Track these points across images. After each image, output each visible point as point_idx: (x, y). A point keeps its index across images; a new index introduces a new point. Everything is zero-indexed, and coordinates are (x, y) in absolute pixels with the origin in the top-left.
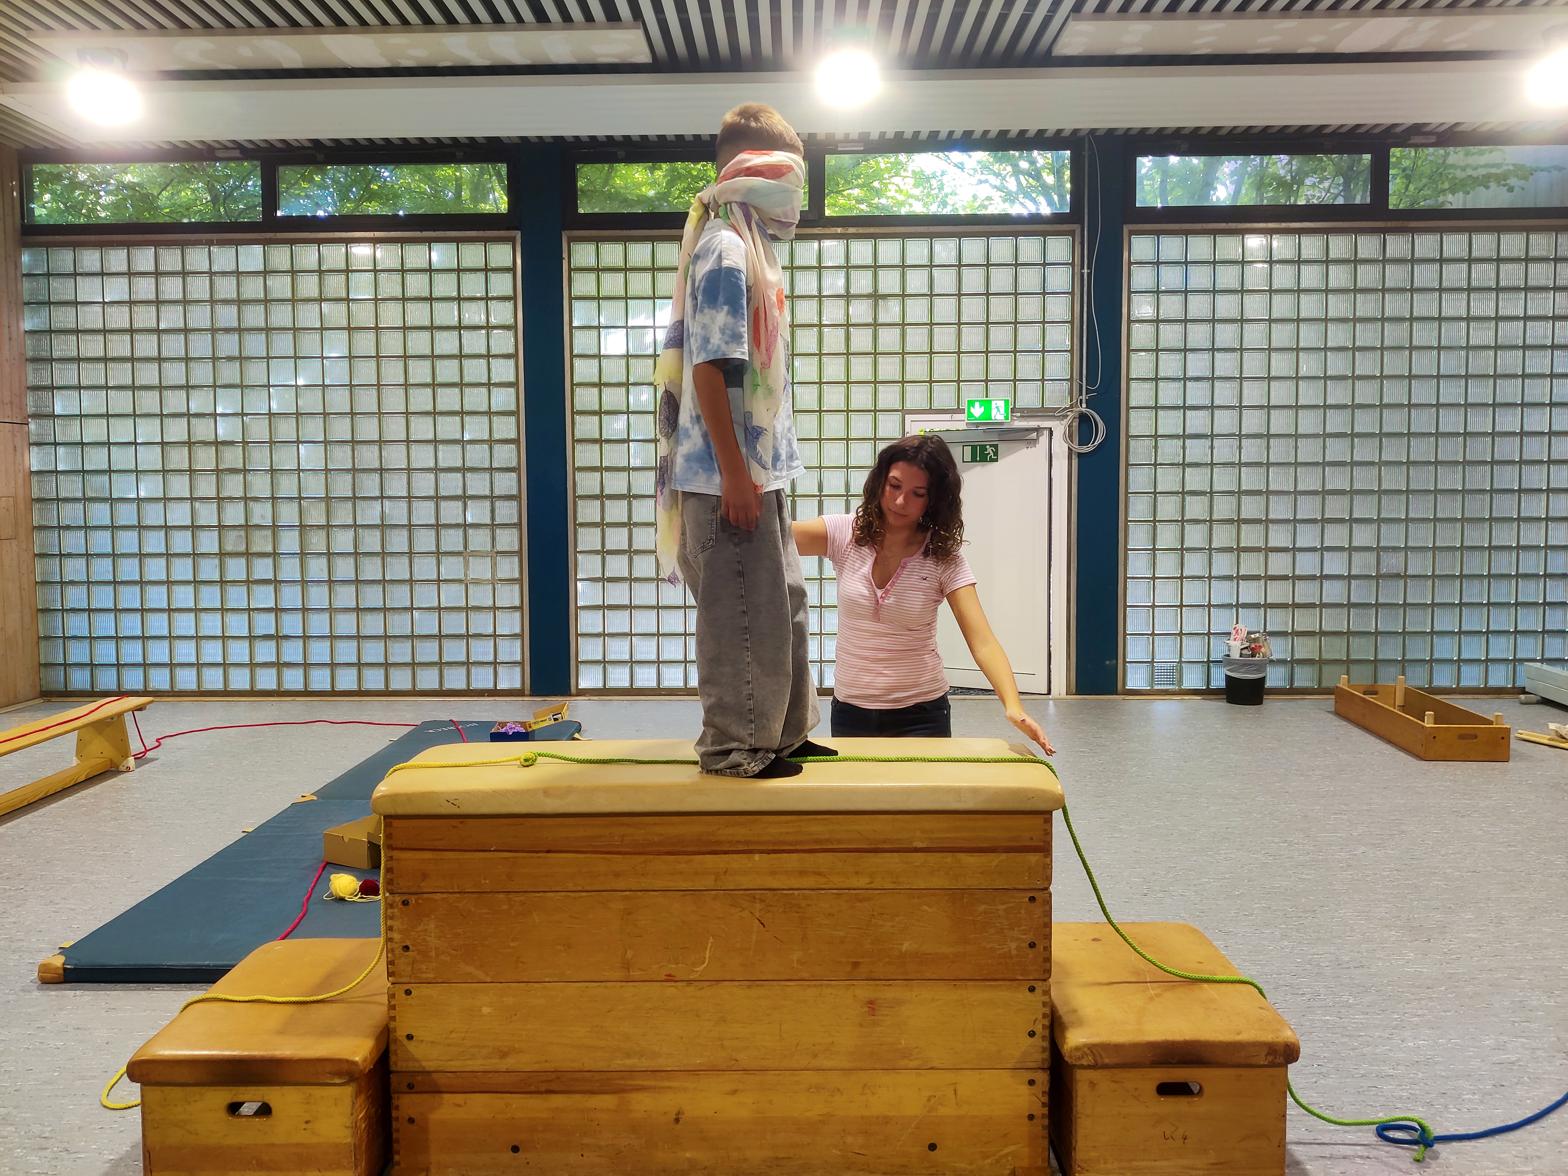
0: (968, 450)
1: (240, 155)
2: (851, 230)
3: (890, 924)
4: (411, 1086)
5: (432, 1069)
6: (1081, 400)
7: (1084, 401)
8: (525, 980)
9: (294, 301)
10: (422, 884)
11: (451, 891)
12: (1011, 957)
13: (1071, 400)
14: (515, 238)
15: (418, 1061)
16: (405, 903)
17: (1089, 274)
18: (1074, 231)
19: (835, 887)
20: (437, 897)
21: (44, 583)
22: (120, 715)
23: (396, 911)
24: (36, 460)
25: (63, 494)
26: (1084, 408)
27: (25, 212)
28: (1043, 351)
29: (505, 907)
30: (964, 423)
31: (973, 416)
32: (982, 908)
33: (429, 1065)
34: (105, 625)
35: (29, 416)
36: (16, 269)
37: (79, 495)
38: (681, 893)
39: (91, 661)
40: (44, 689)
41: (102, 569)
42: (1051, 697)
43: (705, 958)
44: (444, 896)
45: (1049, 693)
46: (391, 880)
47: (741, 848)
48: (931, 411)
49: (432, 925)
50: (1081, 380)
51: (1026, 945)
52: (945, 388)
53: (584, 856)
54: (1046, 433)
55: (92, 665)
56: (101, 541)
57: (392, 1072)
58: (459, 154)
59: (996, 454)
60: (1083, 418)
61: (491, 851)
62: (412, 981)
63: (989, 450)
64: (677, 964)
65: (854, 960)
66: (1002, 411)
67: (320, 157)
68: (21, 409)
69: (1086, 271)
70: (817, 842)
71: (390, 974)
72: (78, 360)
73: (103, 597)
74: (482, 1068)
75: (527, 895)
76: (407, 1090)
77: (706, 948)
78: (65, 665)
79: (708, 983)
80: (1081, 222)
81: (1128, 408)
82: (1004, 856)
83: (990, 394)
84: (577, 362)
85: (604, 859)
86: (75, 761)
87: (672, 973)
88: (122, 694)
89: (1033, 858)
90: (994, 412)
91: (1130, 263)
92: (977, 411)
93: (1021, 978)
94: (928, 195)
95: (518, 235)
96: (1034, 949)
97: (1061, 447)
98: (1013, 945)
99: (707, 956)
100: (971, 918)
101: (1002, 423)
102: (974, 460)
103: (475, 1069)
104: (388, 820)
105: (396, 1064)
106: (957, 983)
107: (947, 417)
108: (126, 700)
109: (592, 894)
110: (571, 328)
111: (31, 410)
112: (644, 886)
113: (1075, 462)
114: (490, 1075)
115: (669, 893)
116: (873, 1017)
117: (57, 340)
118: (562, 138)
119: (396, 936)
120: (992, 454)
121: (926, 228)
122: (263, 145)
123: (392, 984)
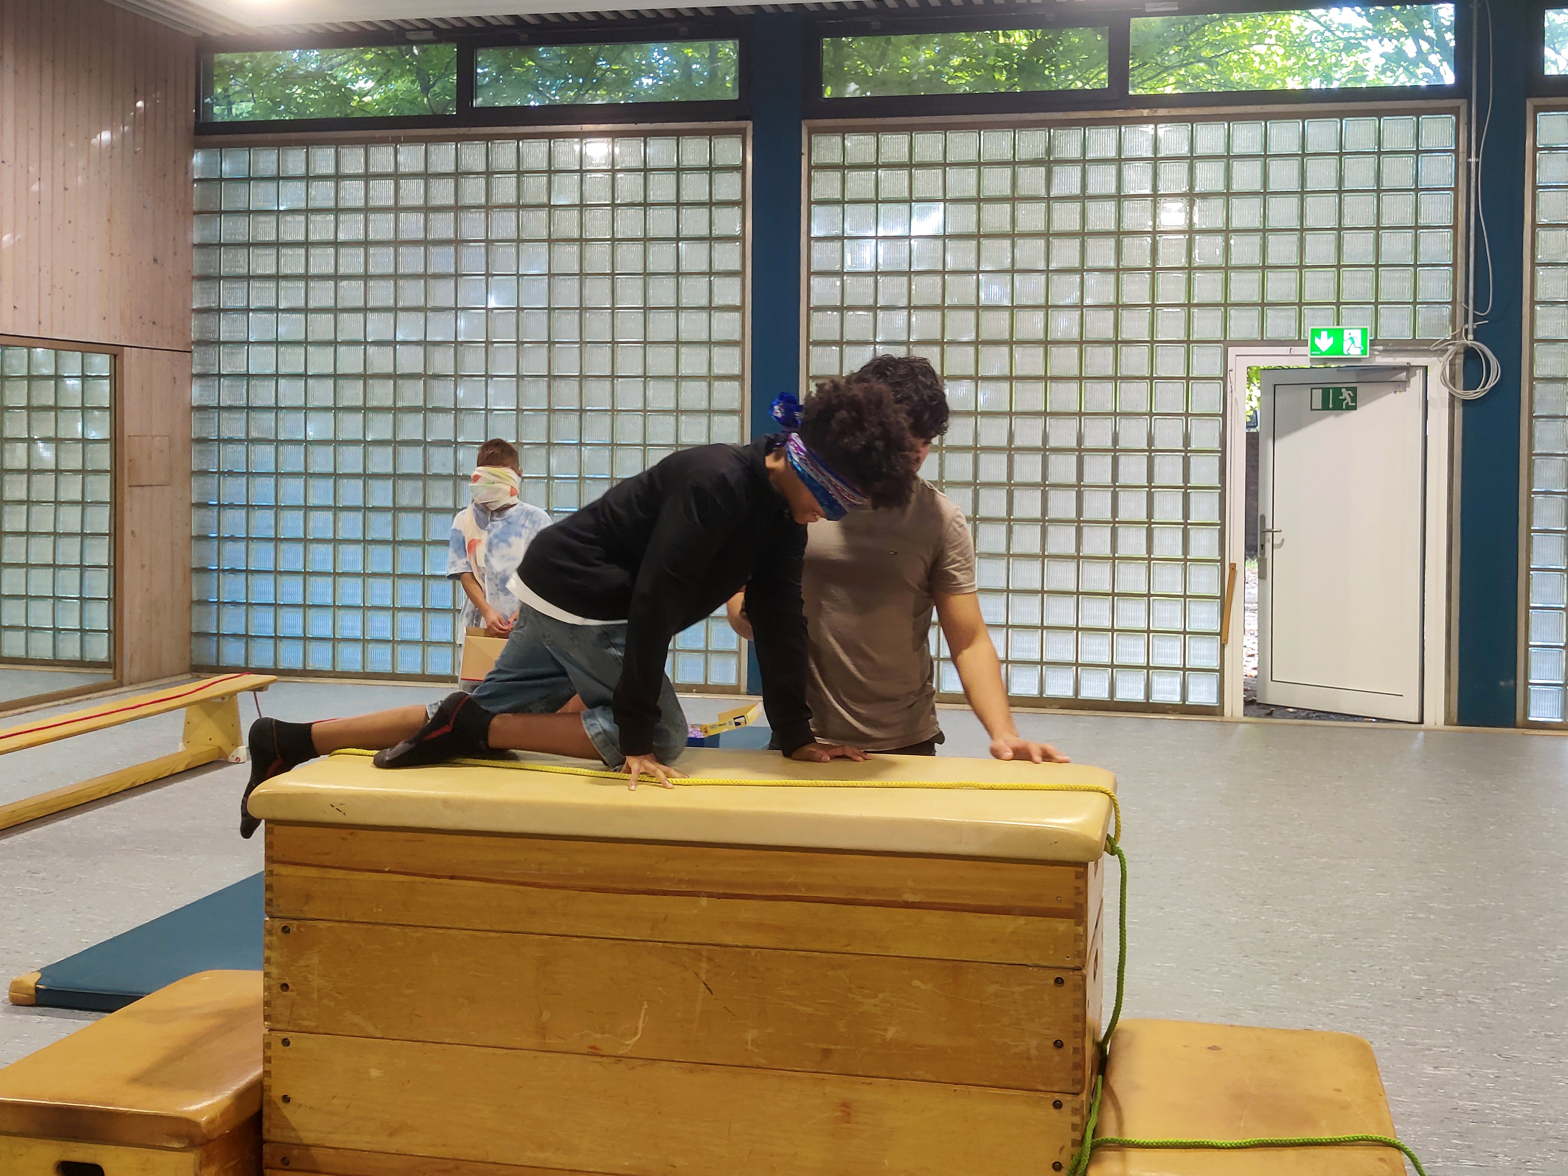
0: (1318, 394)
1: (434, 38)
2: (1162, 112)
3: (873, 1001)
4: (285, 1161)
5: (311, 1142)
6: (1467, 330)
7: (1470, 331)
8: (421, 1038)
9: (488, 208)
10: (306, 908)
11: (337, 918)
12: (1029, 1059)
13: (1454, 330)
14: (745, 129)
15: (294, 1130)
16: (286, 930)
17: (1477, 163)
18: (1458, 108)
19: (800, 947)
20: (321, 925)
21: (203, 538)
22: (233, 694)
23: (274, 939)
24: (197, 393)
25: (225, 434)
26: (1470, 341)
27: (201, 110)
28: (1415, 266)
29: (399, 943)
30: (1307, 359)
31: (1319, 350)
32: (993, 988)
33: (308, 1137)
34: (263, 589)
35: (193, 343)
36: (186, 174)
37: (242, 436)
38: (612, 942)
39: (247, 631)
40: (194, 663)
41: (263, 522)
42: (1422, 726)
43: (637, 1028)
44: (329, 924)
45: (1421, 722)
46: (271, 900)
47: (684, 888)
48: (1263, 342)
49: (315, 960)
50: (1467, 303)
51: (1050, 1043)
52: (1282, 313)
53: (494, 885)
54: (1420, 373)
55: (247, 637)
56: (263, 491)
57: (266, 1142)
58: (683, 30)
59: (1354, 399)
60: (1470, 354)
61: (384, 872)
62: (290, 1028)
63: (1346, 394)
64: (603, 1033)
65: (825, 1046)
66: (1358, 343)
67: (524, 37)
68: (183, 334)
69: (1473, 160)
70: (780, 886)
71: (267, 1018)
72: (248, 278)
73: (262, 557)
74: (367, 1147)
75: (428, 930)
76: (282, 1166)
77: (639, 1016)
78: (219, 635)
79: (640, 1062)
80: (1467, 95)
81: (1533, 341)
82: (1022, 920)
83: (1343, 321)
84: (815, 281)
85: (517, 891)
86: (181, 747)
87: (597, 1045)
88: (246, 670)
89: (1062, 926)
90: (1347, 345)
91: (1536, 149)
92: (1324, 343)
93: (1042, 1088)
94: (1305, 67)
95: (749, 125)
96: (1061, 1050)
97: (1439, 394)
98: (1034, 1042)
99: (640, 1027)
100: (977, 1001)
101: (1358, 360)
102: (1325, 407)
103: (360, 1146)
104: (269, 826)
105: (269, 1131)
106: (957, 1087)
107: (1285, 350)
108: (246, 676)
109: (504, 935)
110: (810, 239)
111: (194, 336)
112: (564, 930)
113: (1459, 412)
114: (378, 1156)
115: (596, 941)
116: (847, 1125)
117: (225, 255)
118: (801, 5)
119: (274, 971)
120: (1349, 399)
121: (1259, 107)
122: (458, 24)
123: (271, 1030)
